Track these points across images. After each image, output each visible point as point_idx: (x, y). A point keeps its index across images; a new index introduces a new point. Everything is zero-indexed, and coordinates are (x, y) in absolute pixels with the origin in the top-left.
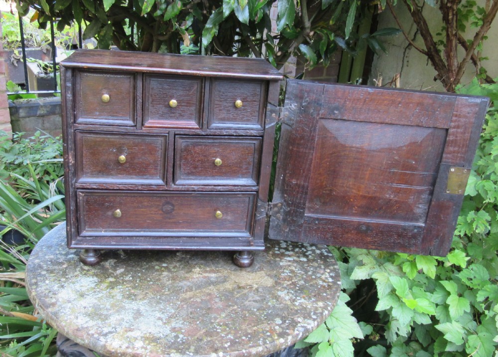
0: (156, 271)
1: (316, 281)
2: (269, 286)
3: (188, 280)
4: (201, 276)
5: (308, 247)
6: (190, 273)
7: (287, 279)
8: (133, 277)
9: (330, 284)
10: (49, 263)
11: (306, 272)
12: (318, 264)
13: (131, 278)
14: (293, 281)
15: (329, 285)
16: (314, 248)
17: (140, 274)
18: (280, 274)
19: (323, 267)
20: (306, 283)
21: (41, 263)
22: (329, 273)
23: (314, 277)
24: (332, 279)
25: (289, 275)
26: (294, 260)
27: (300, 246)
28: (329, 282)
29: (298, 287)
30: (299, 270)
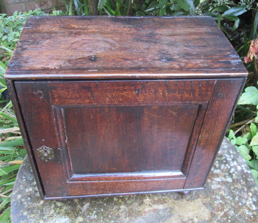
0: (115, 204)
1: (243, 210)
2: (207, 219)
3: (142, 215)
4: (151, 209)
5: (231, 162)
6: (142, 206)
7: (220, 209)
8: (97, 214)
9: (255, 213)
10: (29, 198)
11: (234, 197)
12: (242, 185)
13: (96, 216)
14: (225, 210)
15: (254, 215)
16: (235, 163)
17: (102, 210)
18: (214, 203)
19: (246, 190)
20: (235, 213)
21: (23, 200)
22: (251, 198)
23: (240, 204)
24: (256, 206)
25: (221, 203)
26: (222, 181)
27: (224, 161)
28: (253, 211)
29: (230, 219)
30: (227, 196)
